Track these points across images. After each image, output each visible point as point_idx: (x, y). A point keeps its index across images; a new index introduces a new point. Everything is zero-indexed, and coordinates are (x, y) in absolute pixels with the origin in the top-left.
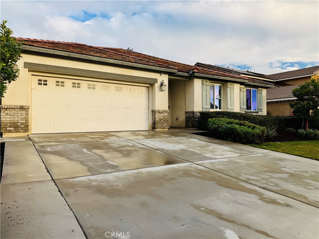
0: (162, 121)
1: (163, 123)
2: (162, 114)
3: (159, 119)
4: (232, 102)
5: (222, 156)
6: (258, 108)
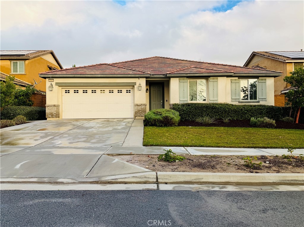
2: (140, 107)
3: (138, 110)
4: (216, 94)
5: (98, 130)
6: (258, 98)
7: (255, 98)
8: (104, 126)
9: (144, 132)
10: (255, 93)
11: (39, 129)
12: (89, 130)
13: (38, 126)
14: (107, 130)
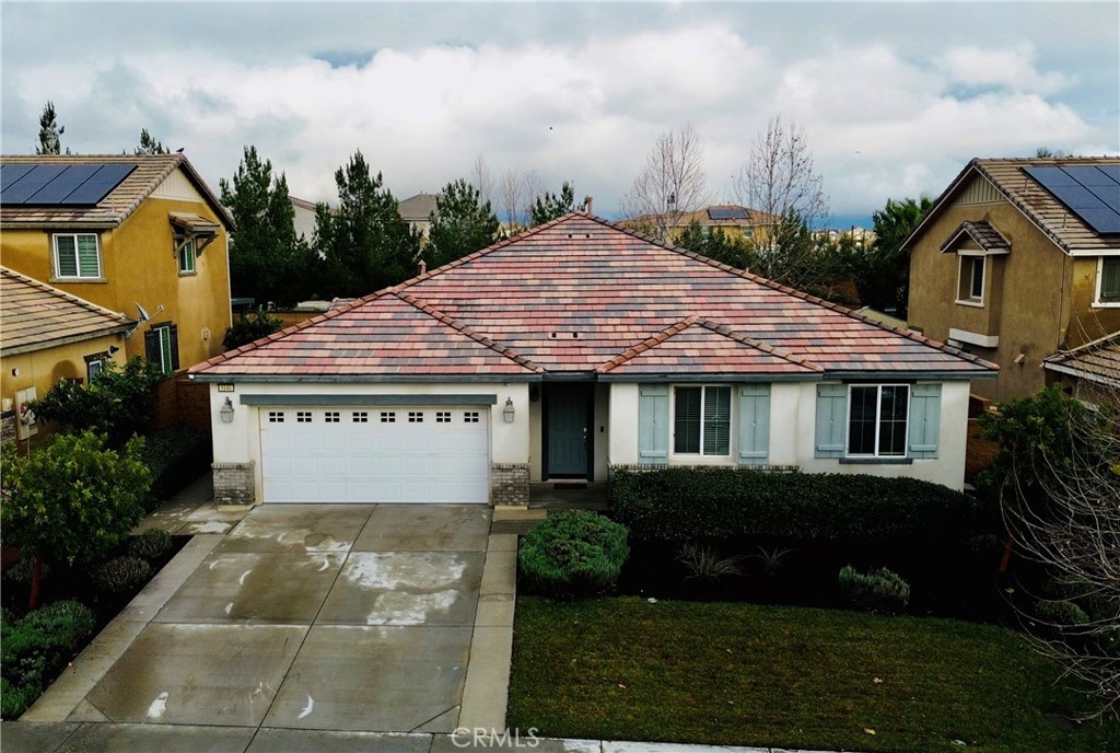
0: (510, 488)
1: (513, 493)
2: (510, 473)
3: (502, 483)
4: (762, 437)
5: (389, 619)
6: (909, 448)
8: (400, 588)
9: (513, 648)
10: (901, 428)
11: (231, 605)
12: (366, 621)
13: (219, 585)
14: (414, 622)
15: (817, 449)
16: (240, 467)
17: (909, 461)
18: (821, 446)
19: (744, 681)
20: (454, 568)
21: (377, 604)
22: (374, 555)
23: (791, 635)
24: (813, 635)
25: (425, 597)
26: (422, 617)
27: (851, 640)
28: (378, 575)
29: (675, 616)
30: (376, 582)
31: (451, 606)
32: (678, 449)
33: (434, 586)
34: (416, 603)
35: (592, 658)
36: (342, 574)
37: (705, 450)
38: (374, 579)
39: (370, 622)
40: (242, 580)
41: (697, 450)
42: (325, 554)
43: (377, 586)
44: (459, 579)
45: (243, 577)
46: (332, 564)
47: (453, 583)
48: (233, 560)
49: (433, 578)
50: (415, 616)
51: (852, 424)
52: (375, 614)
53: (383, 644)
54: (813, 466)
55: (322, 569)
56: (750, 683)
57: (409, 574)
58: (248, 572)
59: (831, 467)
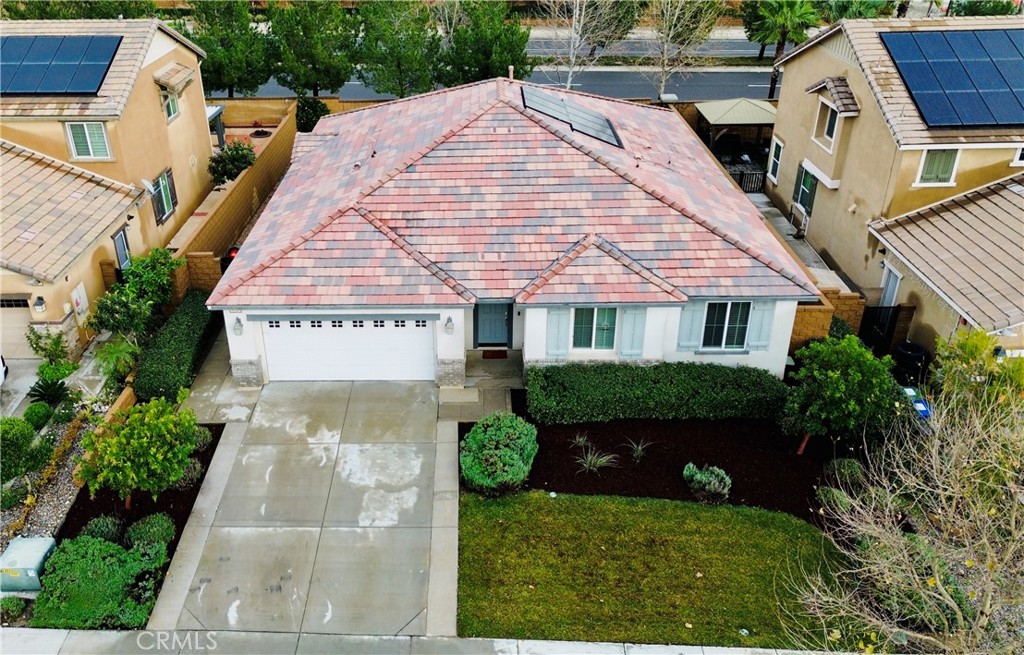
0: (451, 375)
1: (453, 378)
2: (451, 366)
3: (445, 373)
4: (638, 341)
5: (374, 521)
6: (748, 344)
7: (741, 342)
8: (380, 486)
9: (459, 550)
10: (743, 331)
11: (264, 506)
12: (357, 522)
13: (253, 483)
14: (391, 523)
15: (679, 345)
16: (251, 363)
17: (747, 353)
18: (682, 343)
19: (612, 576)
20: (415, 462)
21: (364, 504)
22: (357, 447)
23: (646, 530)
24: (661, 529)
25: (396, 495)
26: (396, 517)
27: (686, 533)
28: (362, 471)
29: (568, 513)
30: (361, 479)
31: (416, 505)
32: (576, 344)
33: (401, 483)
34: (390, 502)
35: (512, 558)
36: (337, 469)
37: (596, 344)
38: (359, 475)
39: (361, 524)
40: (267, 477)
41: (590, 346)
42: (322, 446)
43: (362, 483)
44: (419, 475)
45: (268, 472)
46: (329, 459)
47: (415, 479)
48: (258, 454)
49: (400, 473)
50: (390, 518)
51: (706, 327)
52: (363, 514)
53: (372, 547)
54: (674, 357)
55: (322, 465)
56: (615, 579)
57: (384, 468)
58: (270, 468)
59: (687, 357)
